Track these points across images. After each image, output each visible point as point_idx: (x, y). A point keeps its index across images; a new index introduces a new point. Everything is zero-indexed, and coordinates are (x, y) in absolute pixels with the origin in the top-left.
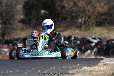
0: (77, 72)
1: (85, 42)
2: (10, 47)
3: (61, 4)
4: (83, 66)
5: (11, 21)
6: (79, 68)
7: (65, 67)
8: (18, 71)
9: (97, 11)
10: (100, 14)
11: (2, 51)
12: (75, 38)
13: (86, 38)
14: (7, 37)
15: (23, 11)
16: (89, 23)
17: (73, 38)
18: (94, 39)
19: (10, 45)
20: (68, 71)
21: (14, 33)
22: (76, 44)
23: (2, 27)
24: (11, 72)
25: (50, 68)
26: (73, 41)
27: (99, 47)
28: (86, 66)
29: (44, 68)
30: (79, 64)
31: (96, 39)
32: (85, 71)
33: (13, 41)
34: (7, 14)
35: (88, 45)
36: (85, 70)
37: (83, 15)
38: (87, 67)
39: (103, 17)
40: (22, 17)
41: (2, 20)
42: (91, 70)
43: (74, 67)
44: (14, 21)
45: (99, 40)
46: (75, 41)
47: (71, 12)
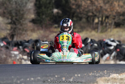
0: (107, 81)
1: (103, 45)
2: (21, 50)
3: (76, 3)
4: (111, 73)
5: (21, 21)
6: (107, 75)
7: (91, 74)
8: (39, 78)
9: (115, 11)
10: (119, 14)
11: (12, 54)
12: (91, 40)
13: (104, 40)
14: (17, 38)
15: (34, 10)
16: (106, 23)
17: (89, 41)
18: (113, 41)
19: (21, 47)
20: (96, 79)
21: (24, 34)
22: (93, 47)
23: (12, 28)
24: (32, 80)
25: (75, 76)
26: (89, 44)
27: (118, 50)
28: (114, 73)
29: (68, 76)
30: (106, 71)
31: (115, 42)
32: (115, 79)
33: (24, 43)
34: (16, 13)
35: (106, 49)
36: (114, 77)
37: (101, 15)
38: (116, 75)
39: (122, 17)
40: (33, 16)
41: (12, 19)
42: (121, 78)
43: (102, 74)
44: (25, 21)
45: (118, 43)
46: (92, 44)
47: (87, 12)
